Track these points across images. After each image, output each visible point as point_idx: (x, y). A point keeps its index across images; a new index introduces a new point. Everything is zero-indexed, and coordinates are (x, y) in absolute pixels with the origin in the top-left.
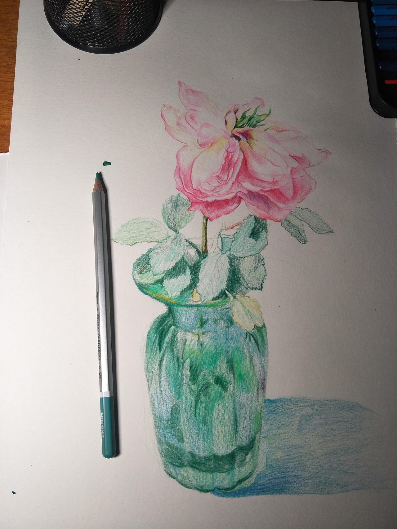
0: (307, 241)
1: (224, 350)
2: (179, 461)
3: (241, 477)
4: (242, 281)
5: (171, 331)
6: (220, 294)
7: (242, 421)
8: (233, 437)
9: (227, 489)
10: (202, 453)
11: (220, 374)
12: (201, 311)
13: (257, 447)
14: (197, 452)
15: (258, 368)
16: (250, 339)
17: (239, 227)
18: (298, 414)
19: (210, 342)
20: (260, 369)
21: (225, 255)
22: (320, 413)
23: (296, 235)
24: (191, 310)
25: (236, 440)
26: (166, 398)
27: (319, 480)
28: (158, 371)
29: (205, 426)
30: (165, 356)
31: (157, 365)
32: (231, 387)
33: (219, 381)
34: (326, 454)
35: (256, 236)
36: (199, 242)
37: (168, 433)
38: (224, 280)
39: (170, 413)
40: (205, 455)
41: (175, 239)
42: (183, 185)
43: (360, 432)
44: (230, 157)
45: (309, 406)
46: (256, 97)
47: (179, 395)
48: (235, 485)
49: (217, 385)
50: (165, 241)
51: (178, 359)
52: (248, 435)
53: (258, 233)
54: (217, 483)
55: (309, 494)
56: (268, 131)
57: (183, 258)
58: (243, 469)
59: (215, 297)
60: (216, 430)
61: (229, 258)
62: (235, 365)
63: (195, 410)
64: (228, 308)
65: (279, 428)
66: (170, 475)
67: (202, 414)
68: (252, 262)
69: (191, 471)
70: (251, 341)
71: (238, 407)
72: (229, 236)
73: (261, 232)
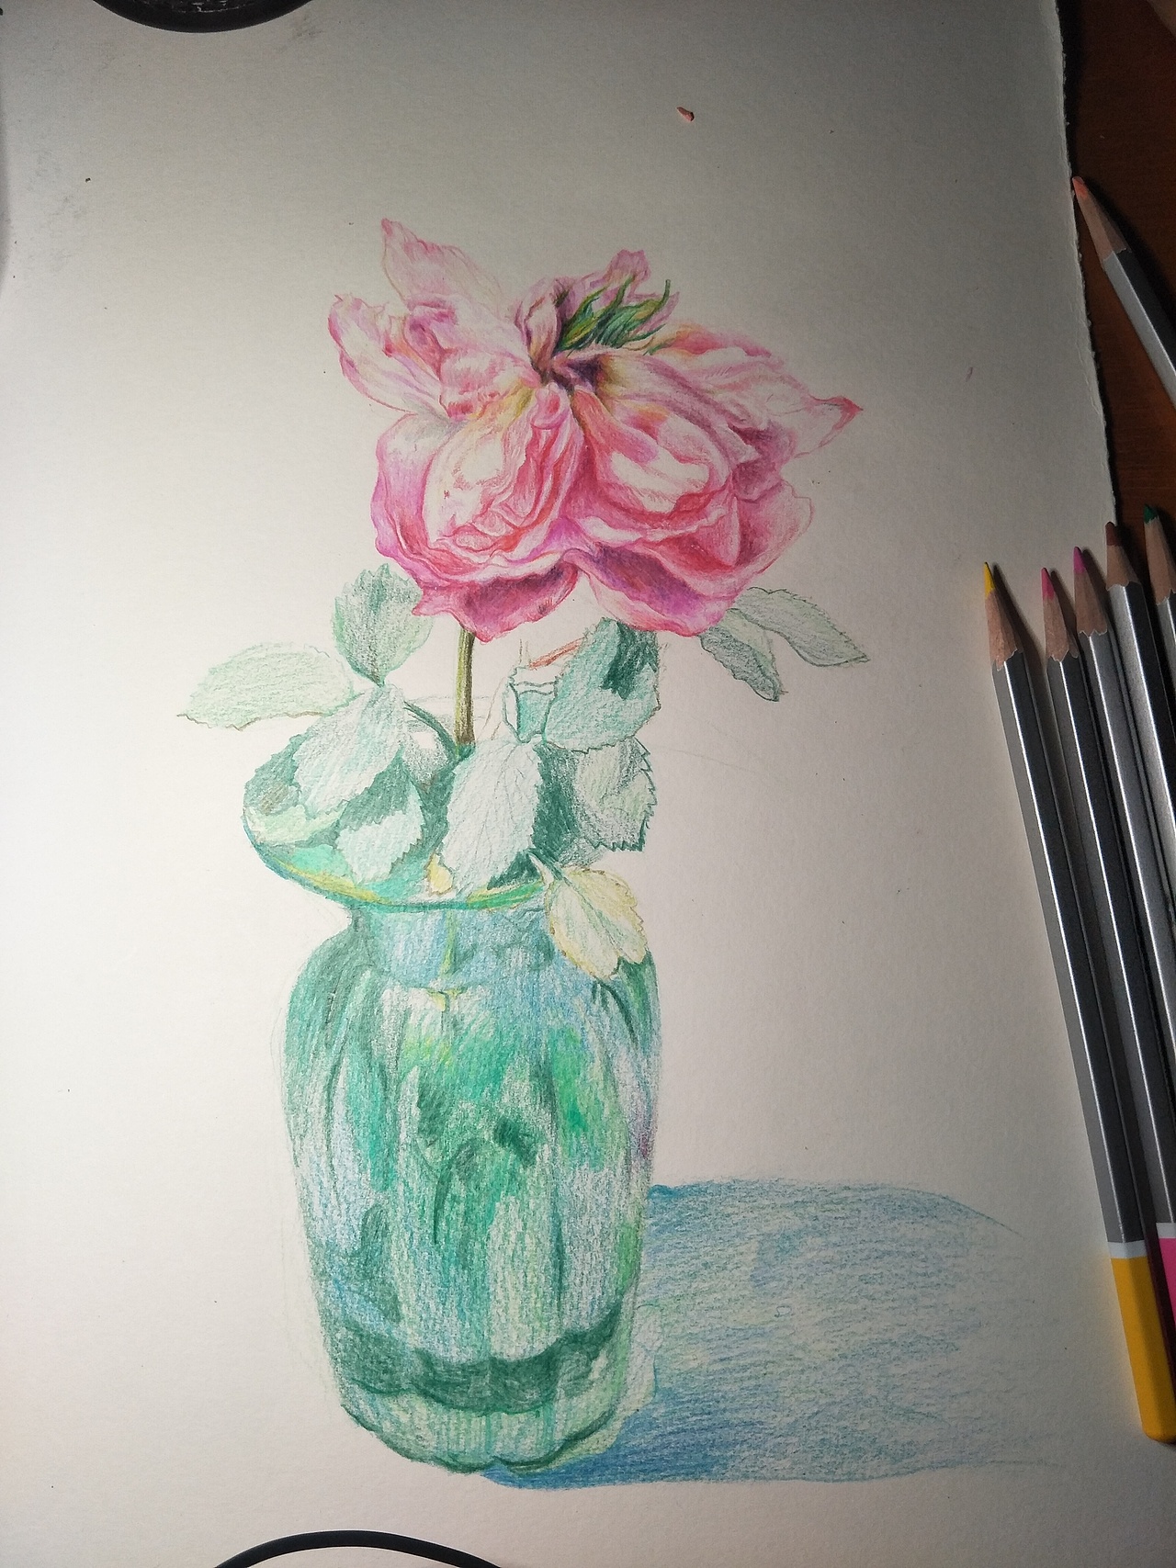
0: (783, 692)
1: (525, 1037)
2: (386, 1377)
3: (576, 1425)
4: (580, 825)
5: (363, 985)
6: (512, 868)
7: (580, 1256)
8: (551, 1303)
9: (533, 1462)
10: (455, 1353)
11: (513, 1112)
12: (456, 920)
13: (624, 1336)
14: (440, 1352)
15: (628, 1093)
16: (604, 1001)
17: (570, 658)
18: (755, 1232)
19: (481, 1017)
20: (634, 1093)
21: (529, 747)
22: (824, 1227)
23: (747, 675)
24: (424, 919)
25: (561, 1315)
26: (346, 1189)
27: (822, 1437)
28: (324, 1107)
29: (466, 1272)
30: (345, 1061)
31: (320, 1088)
32: (546, 1151)
33: (509, 1134)
34: (844, 1356)
35: (623, 682)
36: (447, 710)
37: (354, 1292)
38: (525, 823)
39: (358, 1233)
40: (464, 1360)
41: (372, 703)
42: (398, 538)
43: (953, 1286)
44: (542, 443)
45: (789, 1206)
46: (623, 251)
47: (385, 1177)
48: (556, 1450)
49: (504, 1146)
50: (342, 709)
51: (382, 1068)
52: (597, 1297)
53: (629, 674)
54: (500, 1444)
55: (790, 1479)
57: (398, 761)
58: (580, 1403)
59: (497, 877)
60: (499, 1284)
61: (541, 753)
62: (559, 1083)
63: (436, 1222)
64: (537, 910)
65: (693, 1276)
66: (359, 1419)
67: (456, 1235)
68: (612, 766)
69: (421, 1407)
70: (606, 1009)
71: (566, 1211)
72: (540, 686)
73: (639, 670)
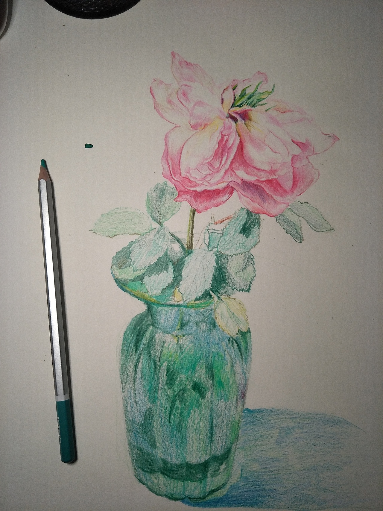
0: (303, 240)
1: (204, 354)
2: (150, 467)
3: (214, 487)
4: (228, 281)
5: (149, 331)
6: (203, 294)
7: (219, 430)
8: (208, 446)
9: (198, 498)
10: (174, 460)
11: (199, 380)
12: (183, 311)
13: (232, 458)
14: (169, 460)
15: (239, 377)
16: (233, 344)
17: (229, 221)
18: (278, 427)
19: (190, 346)
20: (241, 376)
21: (212, 252)
22: (302, 426)
23: (291, 233)
24: (172, 310)
25: (211, 449)
26: (140, 402)
27: (295, 496)
28: (133, 373)
29: (179, 433)
30: (142, 357)
31: (133, 367)
32: (209, 394)
33: (197, 387)
34: (305, 470)
35: (247, 232)
36: (184, 237)
37: (141, 437)
38: (209, 279)
39: (143, 417)
40: (177, 463)
41: (158, 232)
42: (171, 172)
43: (343, 449)
44: (225, 141)
45: (291, 418)
46: (258, 72)
47: (153, 399)
48: (206, 495)
49: (195, 391)
50: (148, 233)
51: (154, 361)
52: (223, 445)
53: (249, 229)
54: (187, 492)
55: (283, 509)
56: (270, 112)
57: (166, 253)
58: (215, 479)
59: (198, 297)
60: (191, 438)
61: (216, 255)
62: (215, 371)
63: (170, 415)
64: (211, 310)
65: (257, 440)
66: (140, 481)
67: (177, 420)
68: (241, 261)
69: (161, 478)
70: (233, 347)
71: (215, 415)
72: (217, 231)
73: (253, 228)
